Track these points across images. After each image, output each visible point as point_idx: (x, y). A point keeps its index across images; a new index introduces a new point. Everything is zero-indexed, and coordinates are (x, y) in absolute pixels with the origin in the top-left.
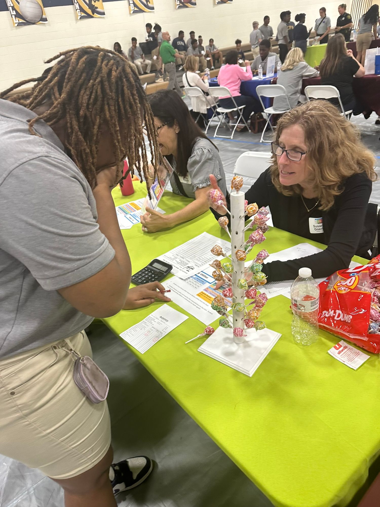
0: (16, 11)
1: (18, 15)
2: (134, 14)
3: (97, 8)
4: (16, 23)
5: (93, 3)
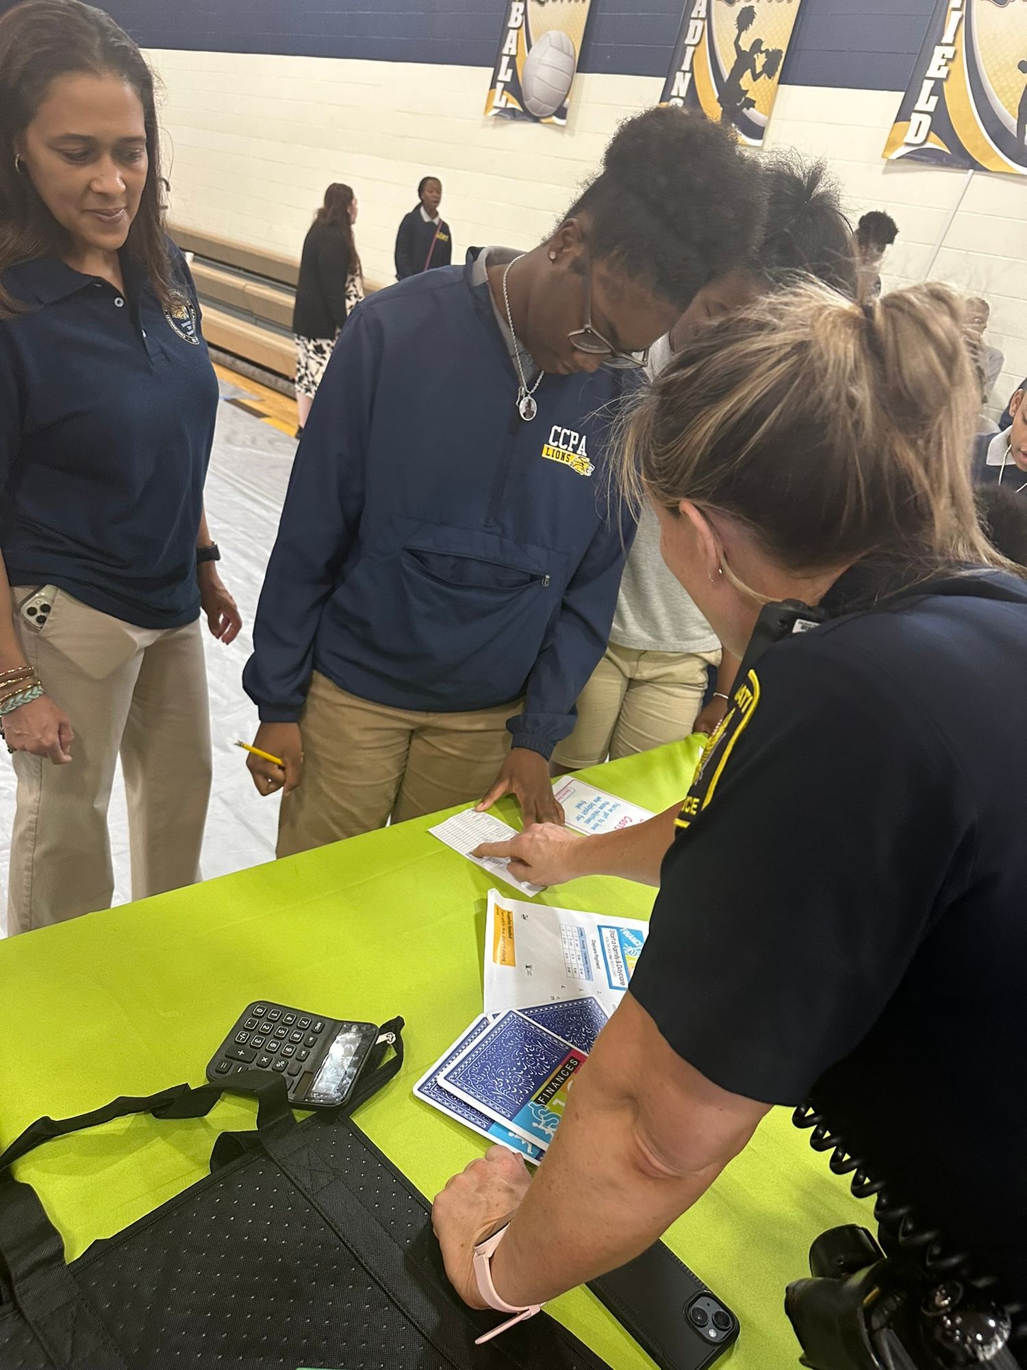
0: (515, 75)
1: (514, 87)
3: (751, 104)
4: (496, 107)
5: (746, 81)
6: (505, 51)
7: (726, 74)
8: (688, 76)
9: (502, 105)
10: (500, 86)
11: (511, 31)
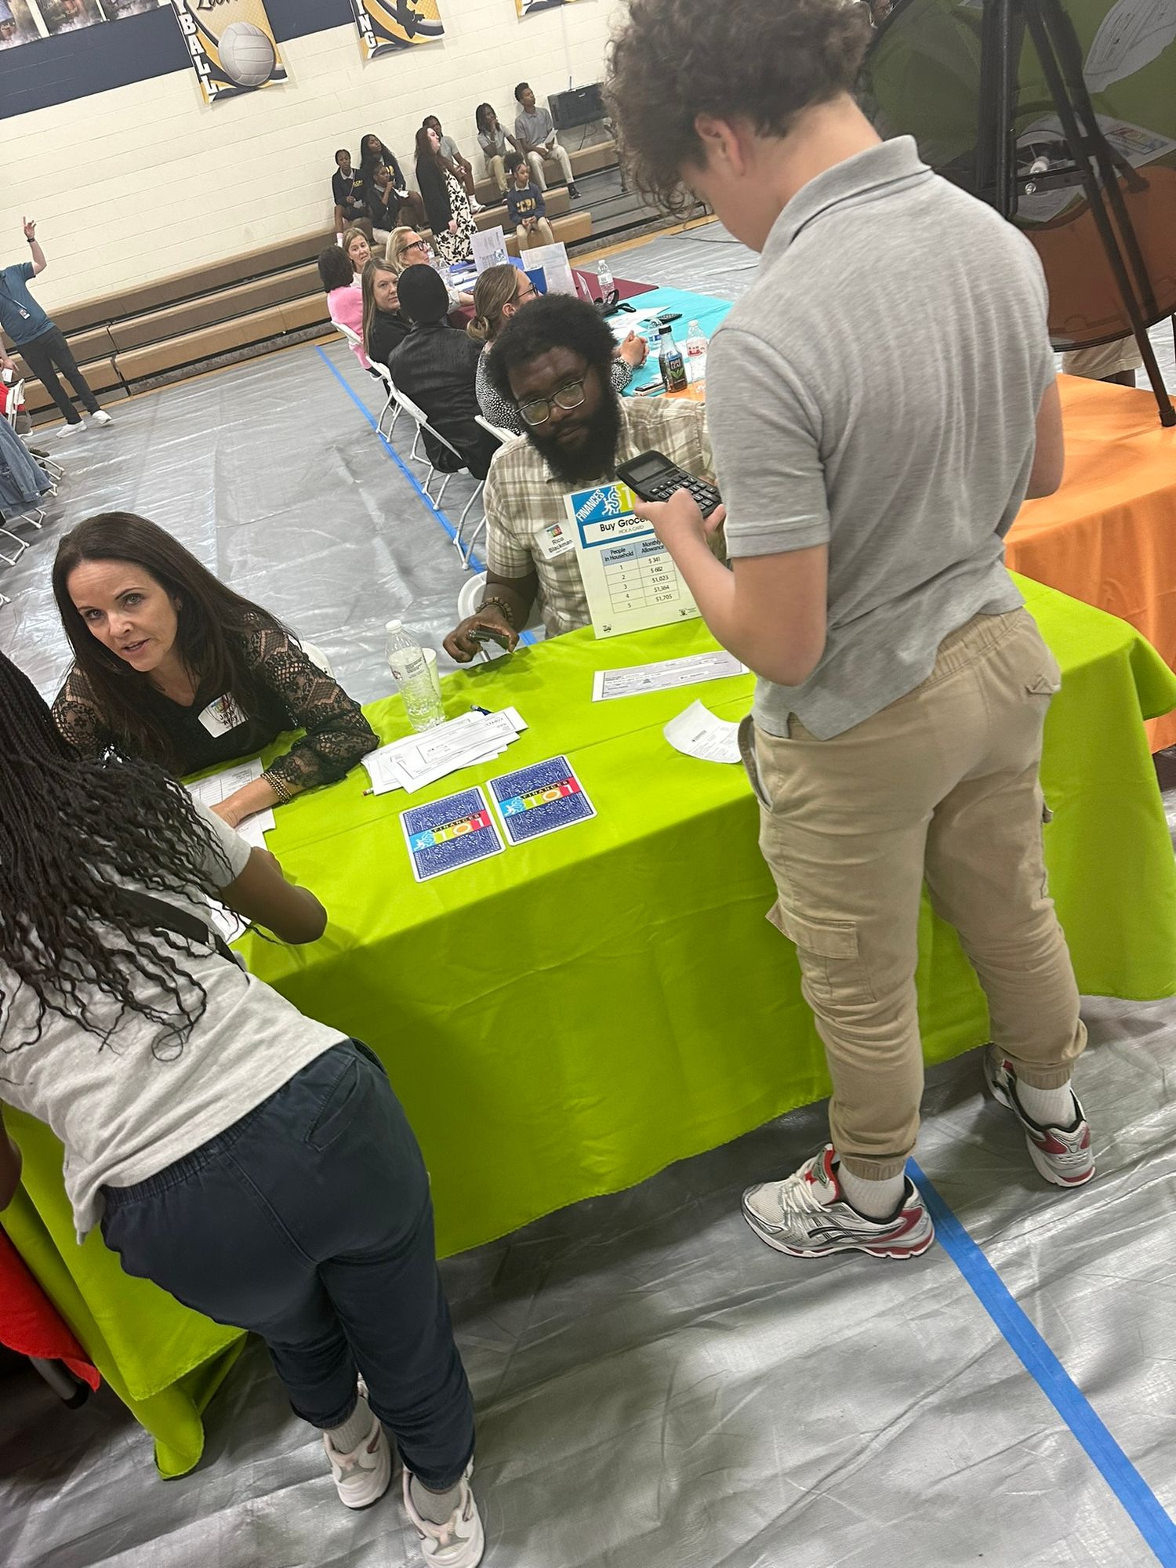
1: (217, 74)
2: (530, 15)
3: (421, 17)
4: (210, 95)
5: (410, 6)
6: (194, 52)
7: (395, 6)
8: (367, 16)
9: (215, 90)
11: (190, 37)
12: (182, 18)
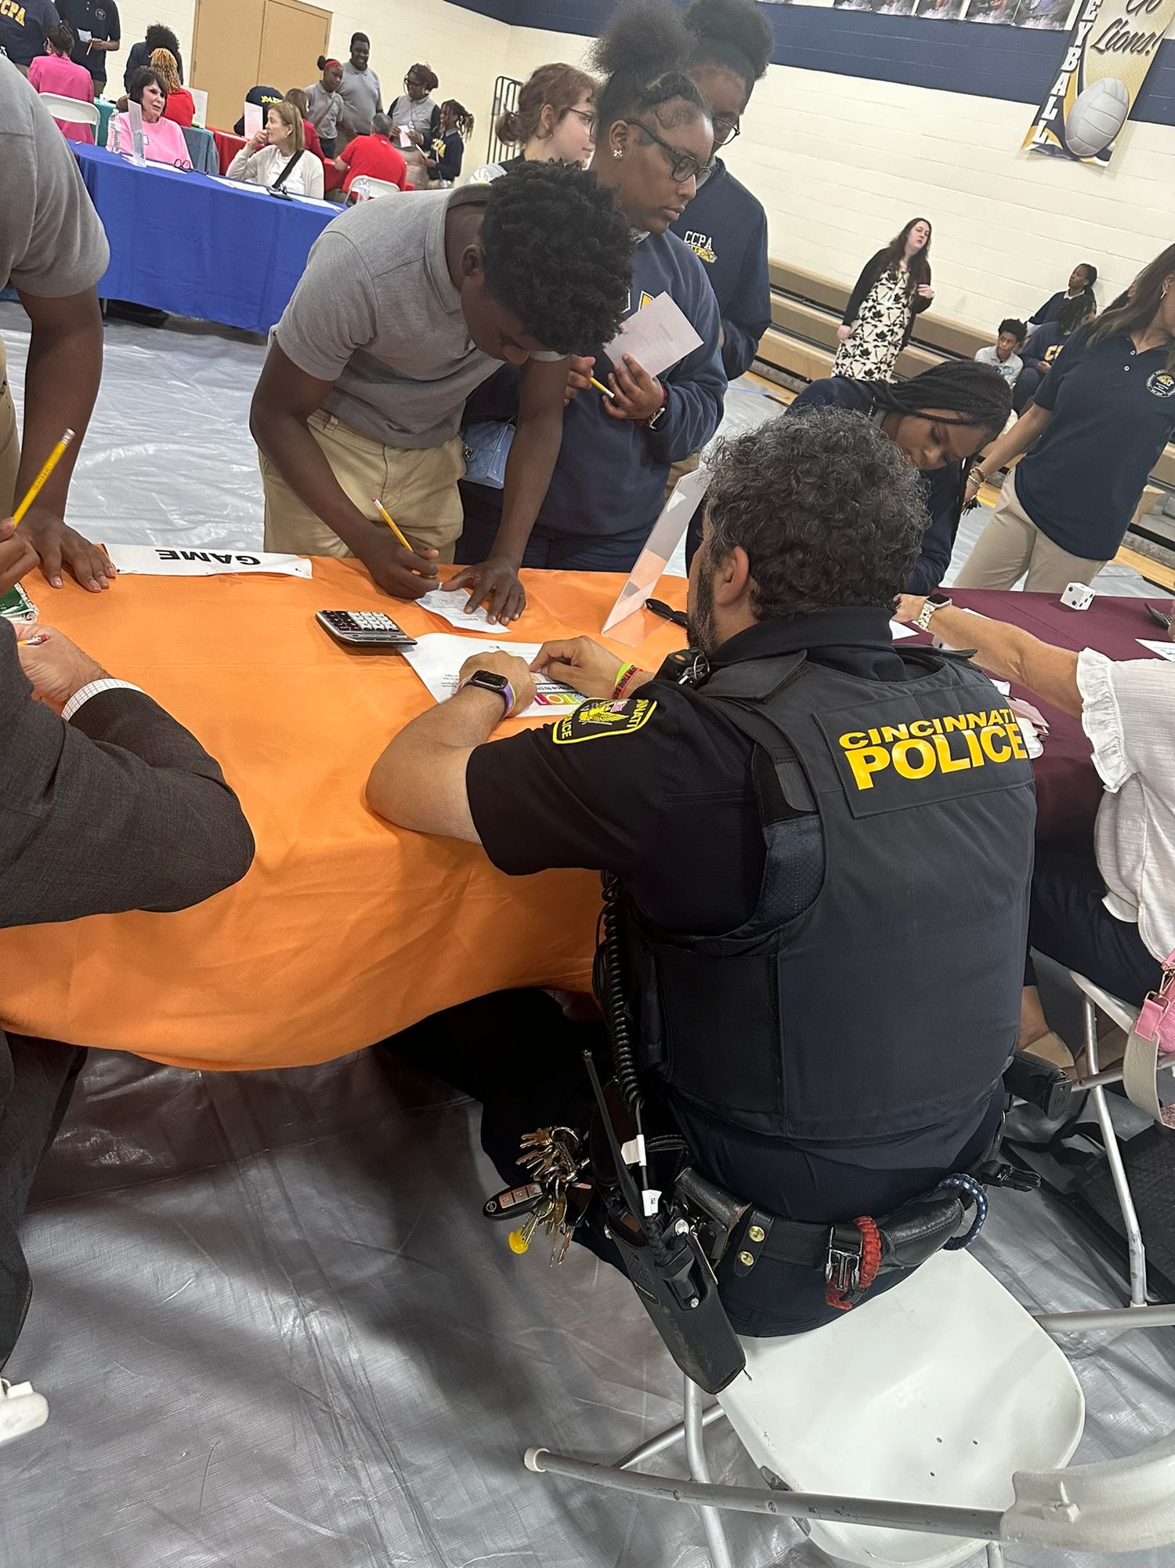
0: (1060, 115)
1: (1058, 126)
4: (1034, 143)
6: (1054, 91)
9: (1042, 140)
10: (1042, 123)
11: (1063, 73)
12: (1071, 50)
